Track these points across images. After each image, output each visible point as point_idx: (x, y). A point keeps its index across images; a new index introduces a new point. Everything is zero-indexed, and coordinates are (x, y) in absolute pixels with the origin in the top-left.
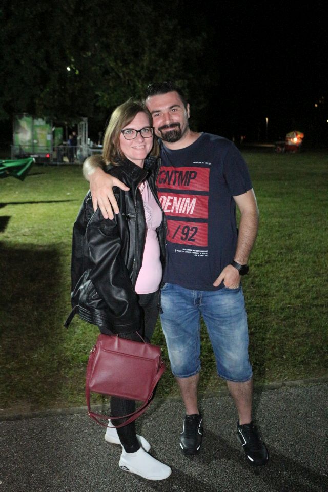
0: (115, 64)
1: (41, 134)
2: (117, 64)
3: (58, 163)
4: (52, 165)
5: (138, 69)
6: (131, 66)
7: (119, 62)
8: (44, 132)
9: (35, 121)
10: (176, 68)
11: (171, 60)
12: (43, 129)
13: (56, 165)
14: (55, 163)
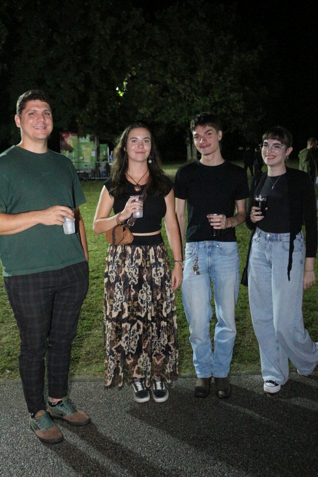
0: (171, 81)
1: (86, 150)
2: (173, 81)
3: (96, 178)
4: (91, 180)
5: (193, 85)
6: (187, 82)
7: (175, 79)
8: (89, 149)
9: (80, 139)
10: (230, 81)
11: (225, 74)
12: (87, 147)
13: (95, 180)
14: (93, 178)
